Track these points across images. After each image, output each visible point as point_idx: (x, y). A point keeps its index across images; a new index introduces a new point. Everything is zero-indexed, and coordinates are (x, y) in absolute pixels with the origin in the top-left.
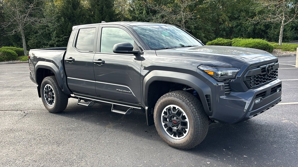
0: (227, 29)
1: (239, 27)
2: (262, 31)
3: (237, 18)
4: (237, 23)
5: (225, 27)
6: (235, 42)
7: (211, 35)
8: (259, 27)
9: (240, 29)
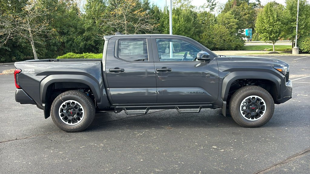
0: (59, 44)
1: (70, 42)
2: (93, 46)
3: (67, 34)
4: (67, 38)
5: (57, 42)
6: (87, 57)
7: (43, 50)
8: (89, 42)
9: (71, 45)
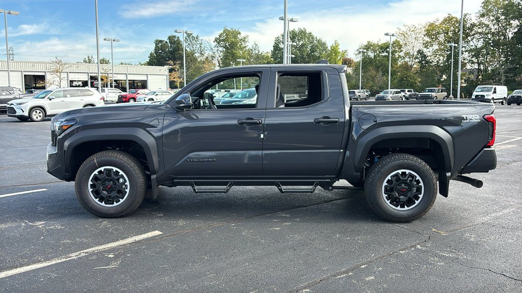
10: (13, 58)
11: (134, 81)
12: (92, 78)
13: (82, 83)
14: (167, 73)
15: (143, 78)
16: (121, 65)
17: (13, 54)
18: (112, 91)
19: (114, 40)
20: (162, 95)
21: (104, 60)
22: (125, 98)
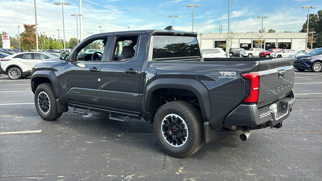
10: (221, 31)
11: (282, 43)
12: (254, 42)
13: (248, 45)
14: (307, 37)
15: (289, 41)
16: (284, 33)
17: (221, 29)
18: (258, 50)
19: (264, 17)
20: (288, 52)
21: (272, 30)
22: (263, 54)
